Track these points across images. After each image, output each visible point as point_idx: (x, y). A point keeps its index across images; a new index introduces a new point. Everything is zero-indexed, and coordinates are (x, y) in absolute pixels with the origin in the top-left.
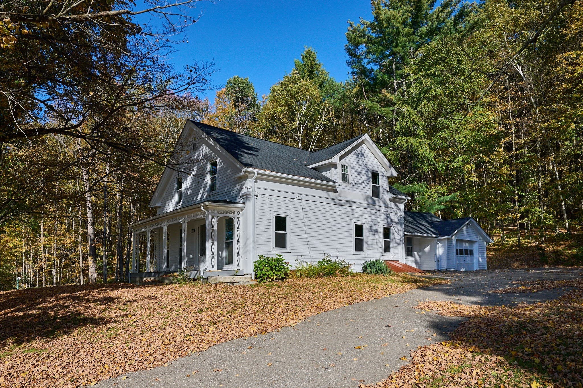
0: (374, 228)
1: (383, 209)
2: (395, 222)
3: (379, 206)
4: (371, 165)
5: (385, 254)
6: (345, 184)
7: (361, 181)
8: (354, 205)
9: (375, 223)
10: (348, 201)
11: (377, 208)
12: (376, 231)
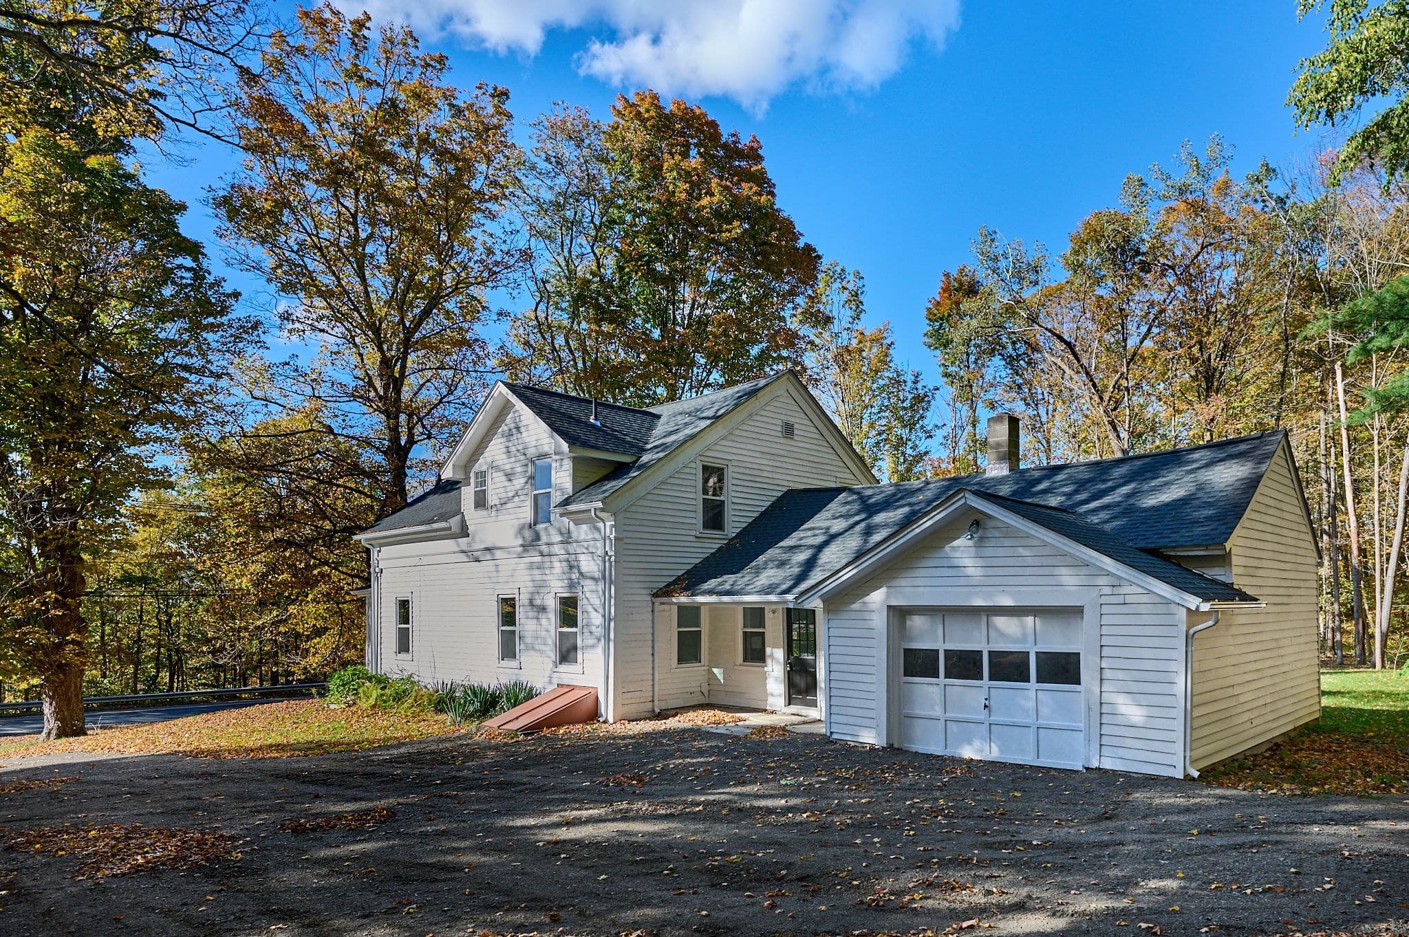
0: (538, 602)
1: (557, 549)
2: (593, 578)
3: (548, 544)
4: (534, 443)
5: (564, 668)
6: (482, 513)
7: (510, 494)
8: (498, 554)
9: (539, 587)
10: (488, 549)
11: (544, 549)
12: (543, 609)
